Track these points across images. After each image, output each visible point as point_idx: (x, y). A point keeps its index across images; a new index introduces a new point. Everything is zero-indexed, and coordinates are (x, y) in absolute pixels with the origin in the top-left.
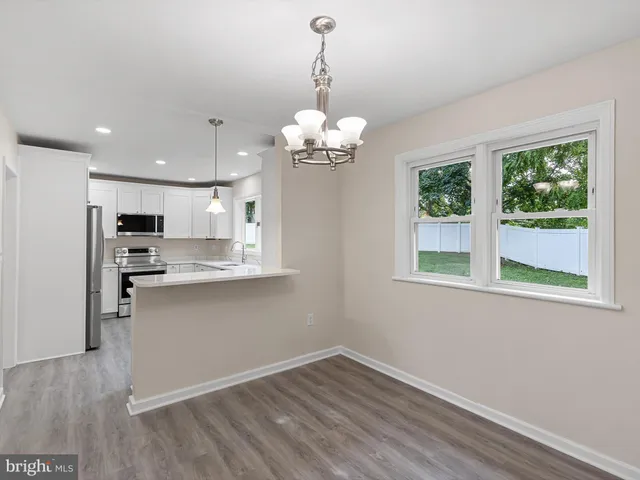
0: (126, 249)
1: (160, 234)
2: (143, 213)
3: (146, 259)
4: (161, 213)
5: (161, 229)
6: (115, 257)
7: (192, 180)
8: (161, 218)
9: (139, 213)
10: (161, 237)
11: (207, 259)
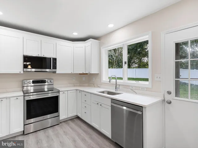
0: (31, 81)
1: (54, 70)
2: (42, 56)
3: (42, 87)
4: (54, 57)
5: (55, 67)
6: (23, 87)
7: (75, 35)
8: (55, 60)
9: (40, 56)
10: (55, 72)
11: (80, 86)
